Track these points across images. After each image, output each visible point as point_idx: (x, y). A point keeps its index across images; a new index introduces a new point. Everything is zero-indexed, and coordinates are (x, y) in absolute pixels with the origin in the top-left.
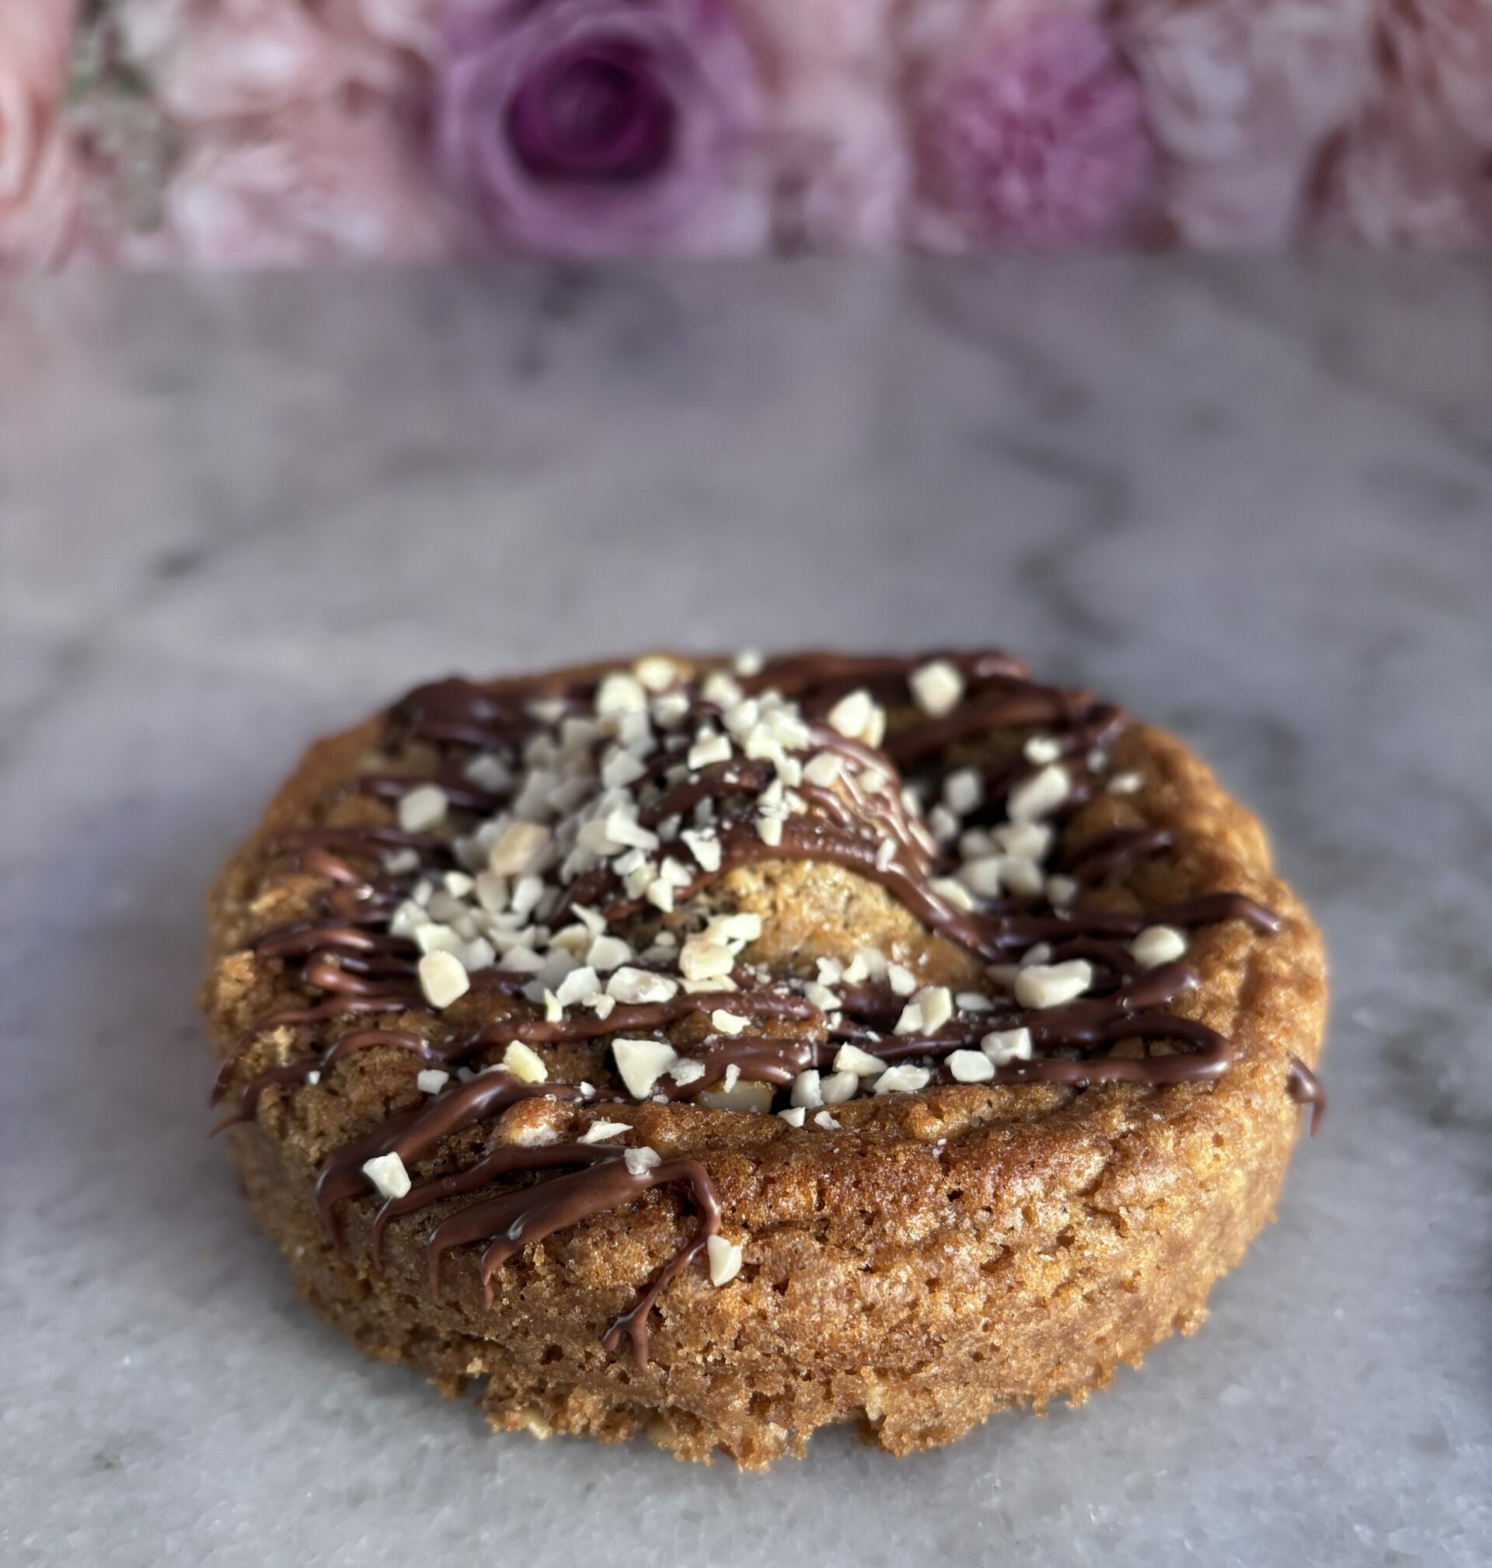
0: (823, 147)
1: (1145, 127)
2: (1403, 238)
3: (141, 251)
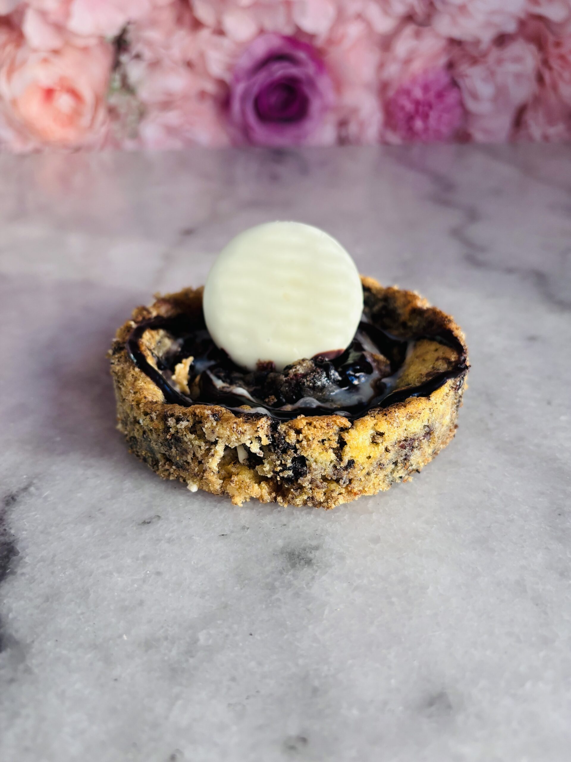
0: (355, 111)
1: (461, 104)
2: (546, 138)
3: (129, 145)
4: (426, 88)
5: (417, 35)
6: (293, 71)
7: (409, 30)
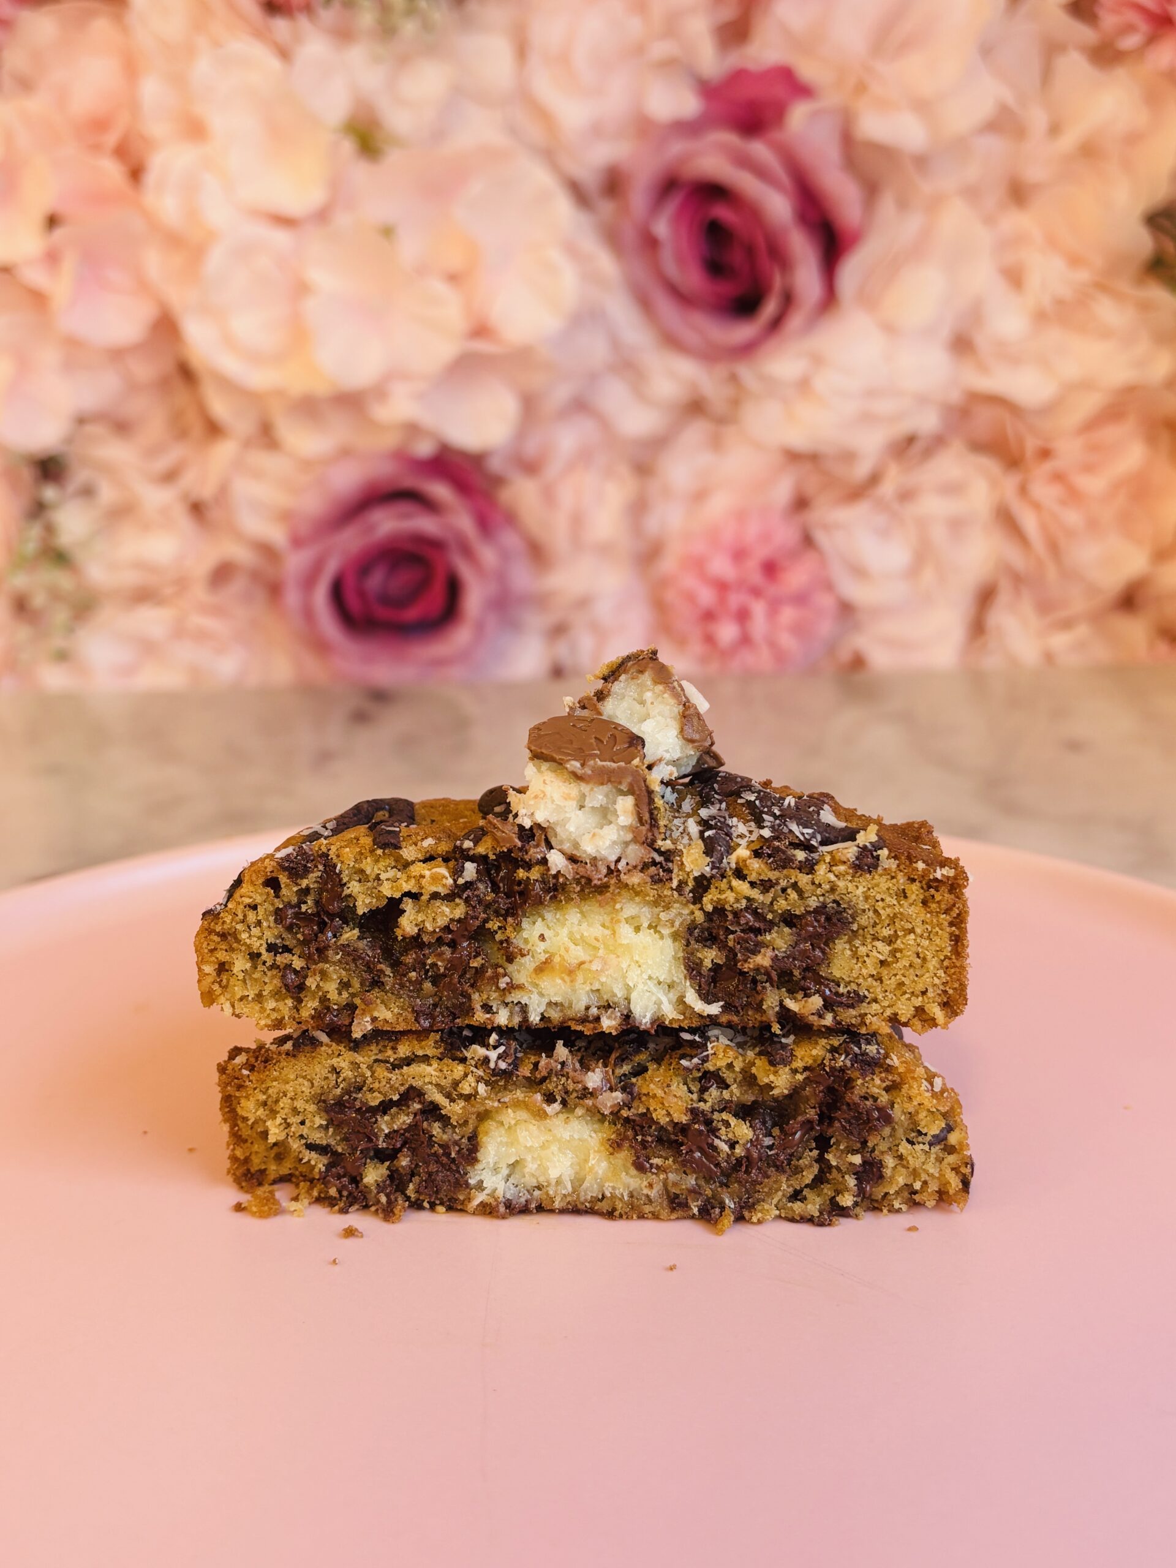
1: (827, 585)
2: (1050, 658)
3: (53, 677)
4: (739, 555)
5: (716, 443)
6: (426, 524)
7: (696, 432)
